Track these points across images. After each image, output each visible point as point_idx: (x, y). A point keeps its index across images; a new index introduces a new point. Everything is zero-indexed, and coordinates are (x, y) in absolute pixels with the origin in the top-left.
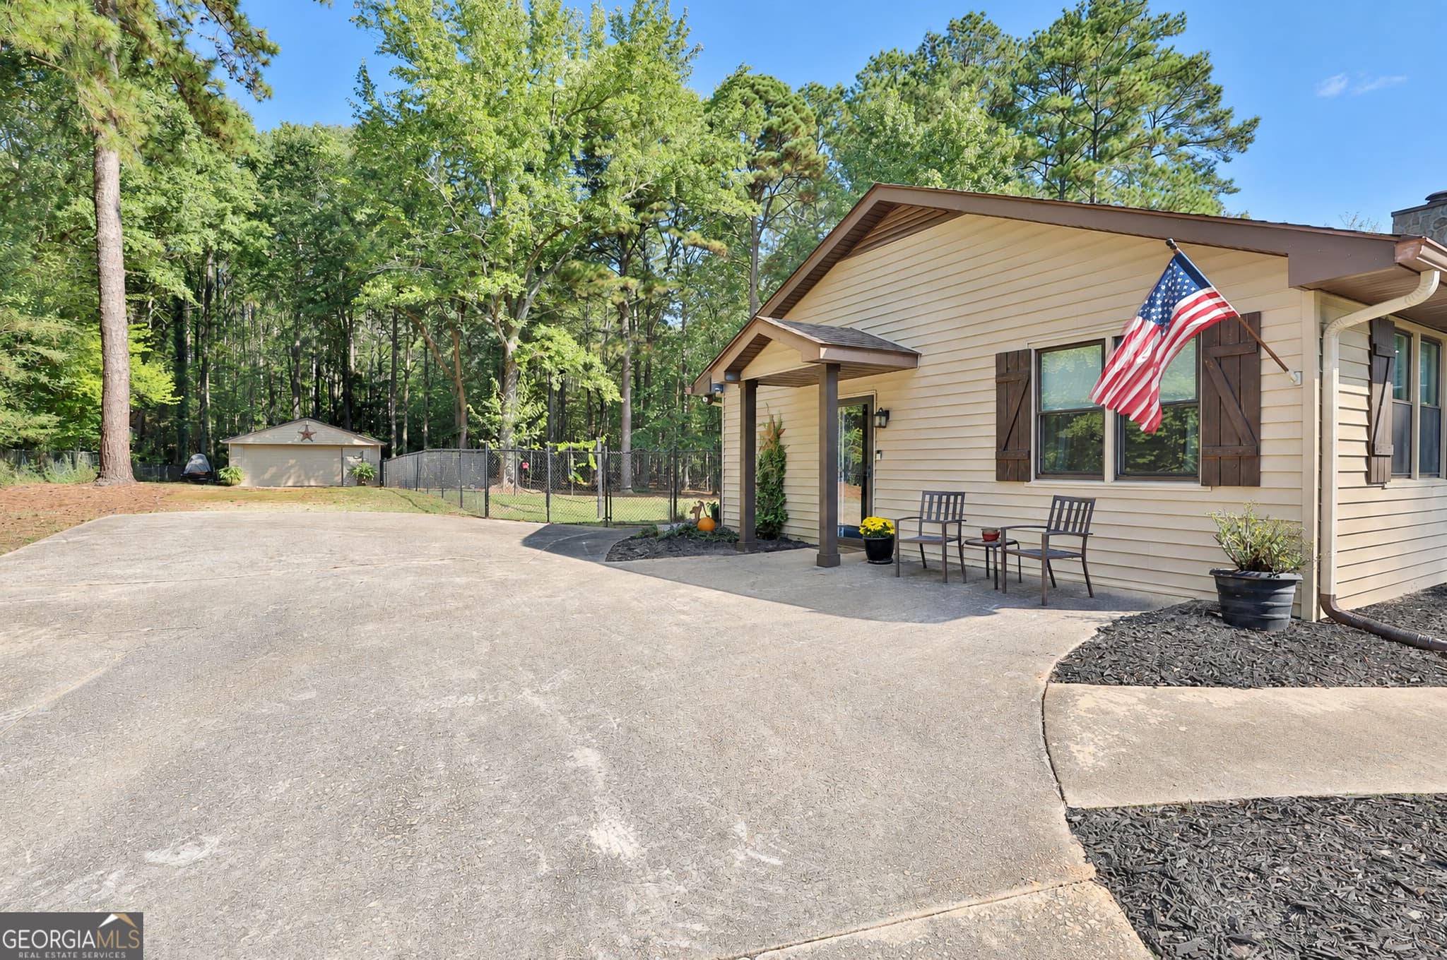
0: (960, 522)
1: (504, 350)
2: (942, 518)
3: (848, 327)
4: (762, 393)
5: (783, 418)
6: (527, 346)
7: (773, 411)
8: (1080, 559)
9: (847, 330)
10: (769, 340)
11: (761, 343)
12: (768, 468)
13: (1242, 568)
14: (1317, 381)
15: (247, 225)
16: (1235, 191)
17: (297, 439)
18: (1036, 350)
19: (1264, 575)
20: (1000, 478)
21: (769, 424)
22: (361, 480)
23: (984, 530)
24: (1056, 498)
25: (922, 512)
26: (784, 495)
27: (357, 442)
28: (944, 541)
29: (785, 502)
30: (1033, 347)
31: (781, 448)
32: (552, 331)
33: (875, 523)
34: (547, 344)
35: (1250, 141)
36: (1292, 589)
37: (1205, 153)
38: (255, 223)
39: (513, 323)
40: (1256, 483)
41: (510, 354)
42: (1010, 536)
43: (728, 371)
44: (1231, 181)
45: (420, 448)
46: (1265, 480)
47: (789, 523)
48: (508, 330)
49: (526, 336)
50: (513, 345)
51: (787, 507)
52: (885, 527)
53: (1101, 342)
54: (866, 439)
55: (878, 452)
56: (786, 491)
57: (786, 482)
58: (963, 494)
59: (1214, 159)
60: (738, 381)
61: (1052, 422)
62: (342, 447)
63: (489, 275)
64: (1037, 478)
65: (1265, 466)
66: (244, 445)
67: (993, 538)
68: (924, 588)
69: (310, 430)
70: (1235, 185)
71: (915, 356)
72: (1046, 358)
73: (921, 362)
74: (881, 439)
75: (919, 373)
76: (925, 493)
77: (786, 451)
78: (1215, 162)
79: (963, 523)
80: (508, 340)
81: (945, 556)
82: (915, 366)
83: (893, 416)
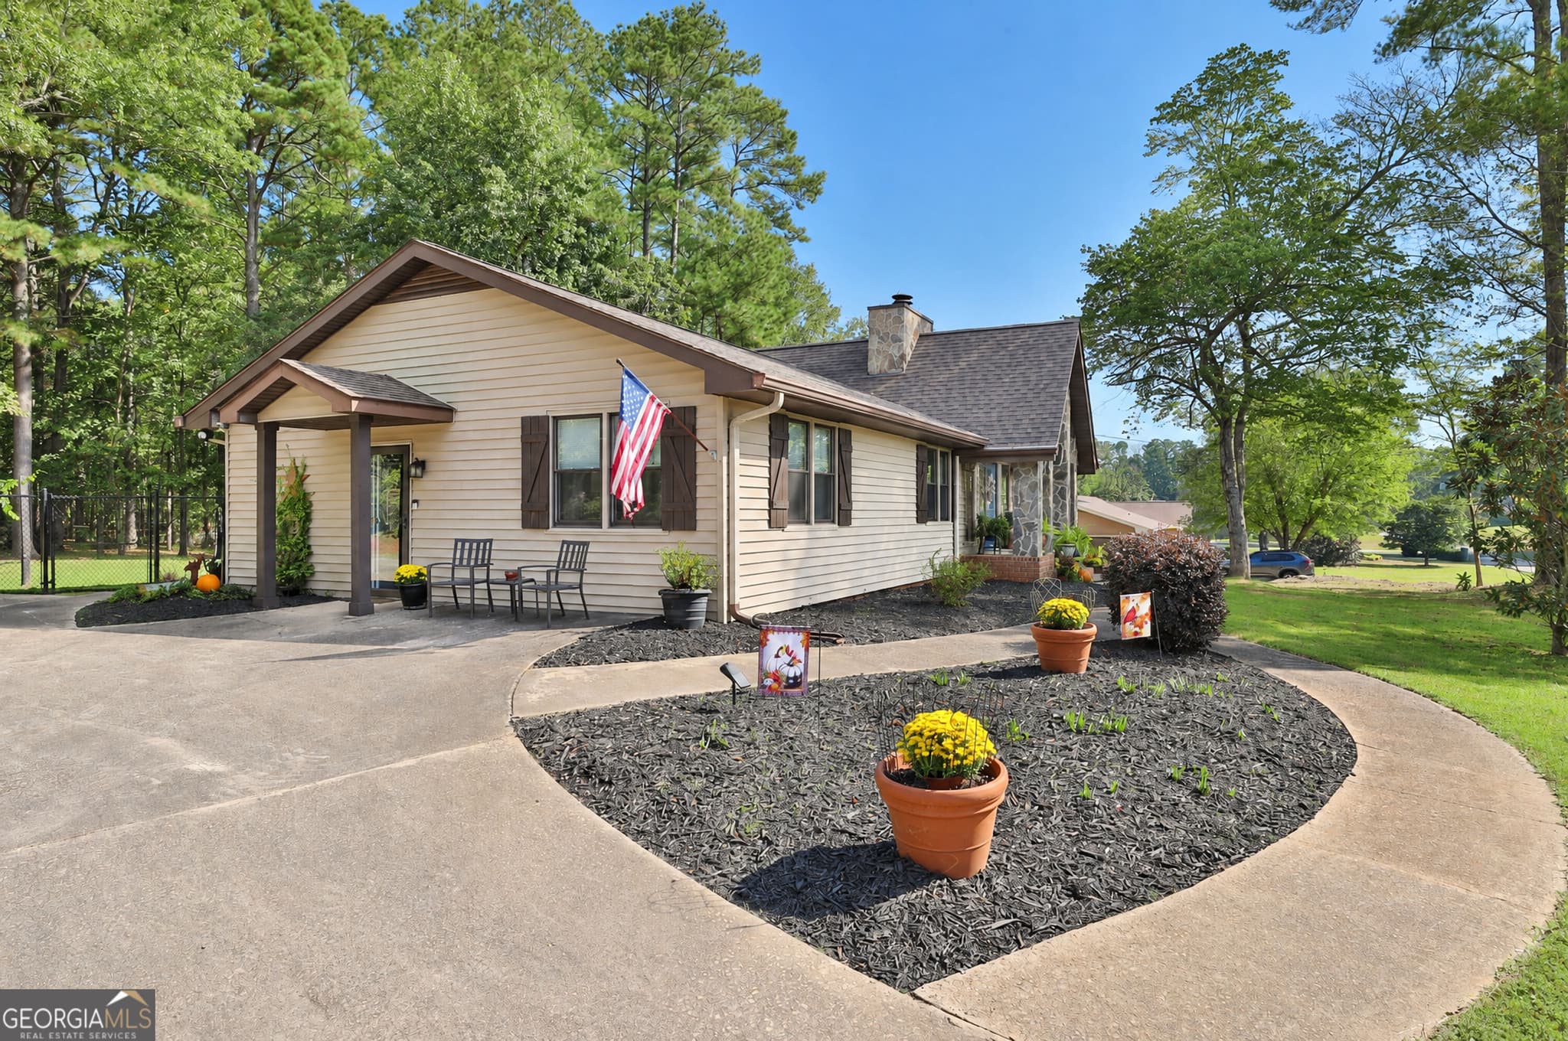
0: (488, 566)
2: (472, 563)
3: (383, 374)
4: (283, 436)
5: (308, 462)
7: (294, 454)
8: (578, 591)
9: (381, 377)
10: (294, 385)
11: (284, 386)
12: (289, 516)
13: (674, 587)
14: (725, 459)
16: (808, 240)
18: (554, 417)
19: (688, 591)
20: (524, 526)
21: (291, 467)
23: (507, 572)
24: (564, 542)
25: (454, 559)
26: (309, 547)
28: (472, 582)
29: (310, 554)
30: (551, 415)
31: (306, 495)
33: (409, 571)
36: (705, 600)
37: (781, 196)
40: (694, 528)
42: (526, 576)
43: (241, 412)
44: (803, 230)
46: (700, 526)
47: (317, 577)
51: (314, 560)
52: (420, 574)
53: (600, 416)
54: (403, 488)
55: (415, 501)
56: (312, 542)
57: (313, 532)
58: (491, 541)
59: (789, 204)
60: (253, 422)
61: (565, 477)
64: (555, 525)
65: (700, 515)
67: (513, 577)
68: (455, 625)
70: (807, 234)
71: (450, 411)
72: (561, 422)
73: (457, 417)
74: (417, 490)
75: (456, 426)
76: (457, 541)
77: (312, 498)
78: (790, 208)
79: (491, 567)
81: (473, 598)
82: (450, 421)
83: (429, 467)
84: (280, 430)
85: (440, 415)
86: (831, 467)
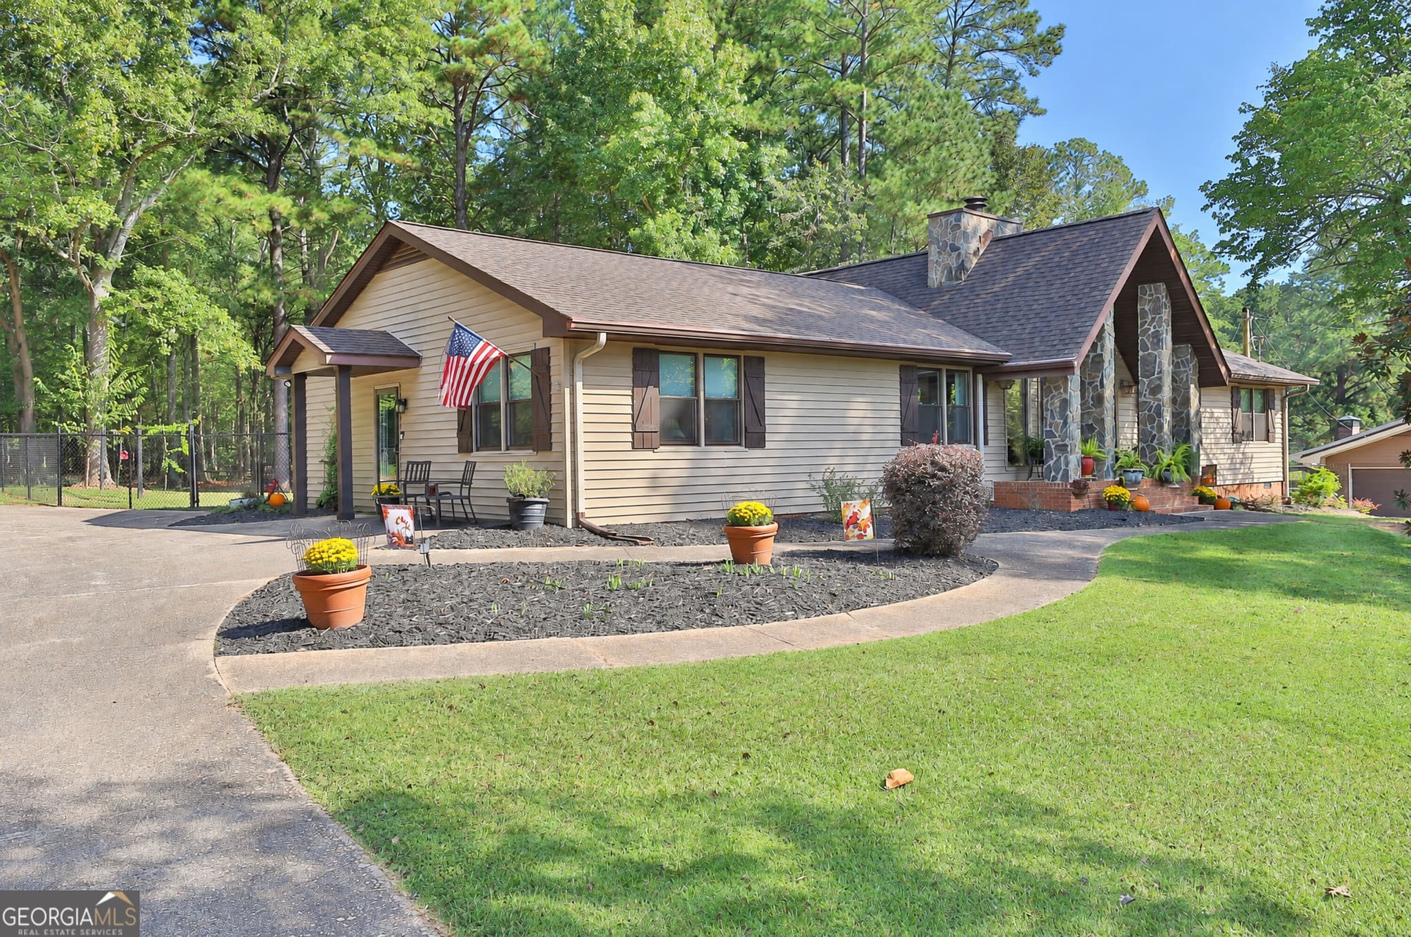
2: (417, 481)
3: (382, 330)
4: (310, 383)
6: (123, 295)
9: (380, 333)
14: (568, 391)
16: (1042, 112)
20: (459, 450)
32: (159, 274)
34: (152, 292)
35: (1056, 53)
39: (100, 260)
40: (550, 449)
41: (96, 304)
44: (1036, 102)
46: (554, 447)
48: (94, 271)
49: (121, 279)
50: (102, 291)
55: (402, 433)
60: (288, 373)
63: (61, 200)
64: (477, 450)
65: (554, 438)
67: (431, 492)
70: (1041, 105)
71: (419, 358)
73: (424, 363)
74: (404, 423)
75: (424, 370)
80: (94, 282)
82: (418, 366)
83: (411, 404)
84: (309, 380)
85: (414, 362)
86: (738, 392)
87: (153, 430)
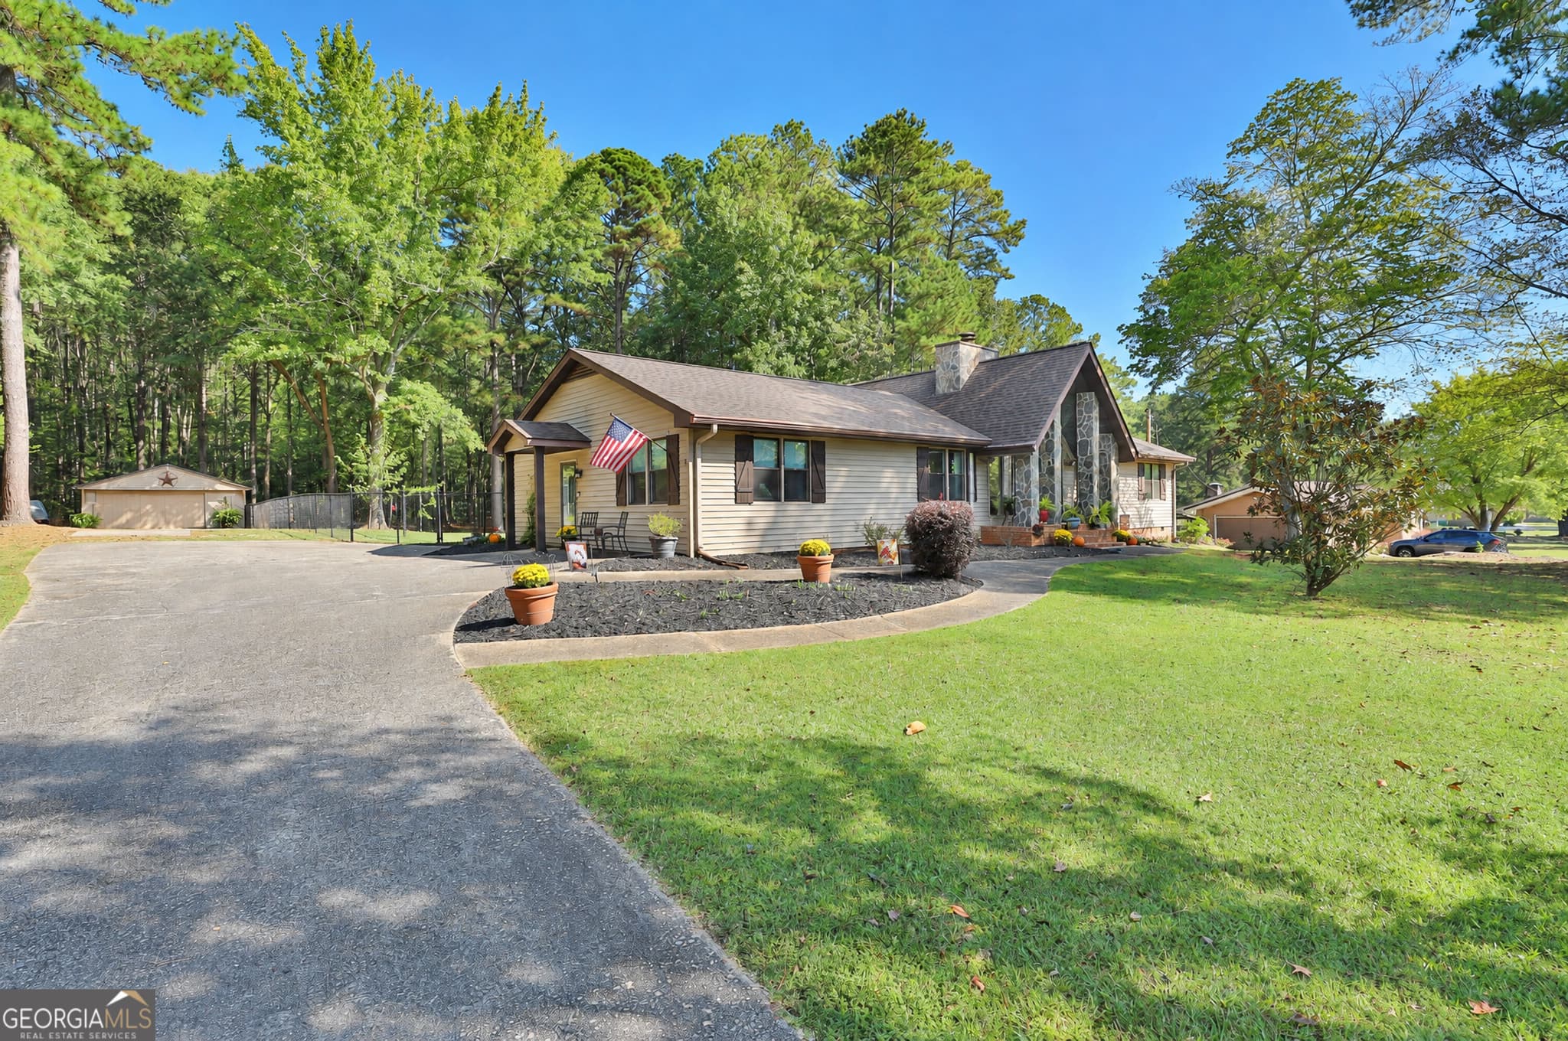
1: (372, 402)
6: (394, 400)
15: (101, 279)
17: (156, 485)
22: (223, 523)
27: (219, 487)
32: (416, 386)
34: (414, 397)
35: (1020, 238)
38: (109, 276)
39: (379, 376)
41: (376, 406)
44: (1007, 270)
45: (283, 494)
48: (375, 384)
49: (393, 389)
50: (380, 398)
62: (203, 492)
63: (355, 338)
66: (95, 491)
69: (171, 477)
80: (375, 392)
82: (589, 447)
83: (585, 473)
84: (516, 456)
85: (586, 444)
86: (807, 465)
87: (413, 490)
